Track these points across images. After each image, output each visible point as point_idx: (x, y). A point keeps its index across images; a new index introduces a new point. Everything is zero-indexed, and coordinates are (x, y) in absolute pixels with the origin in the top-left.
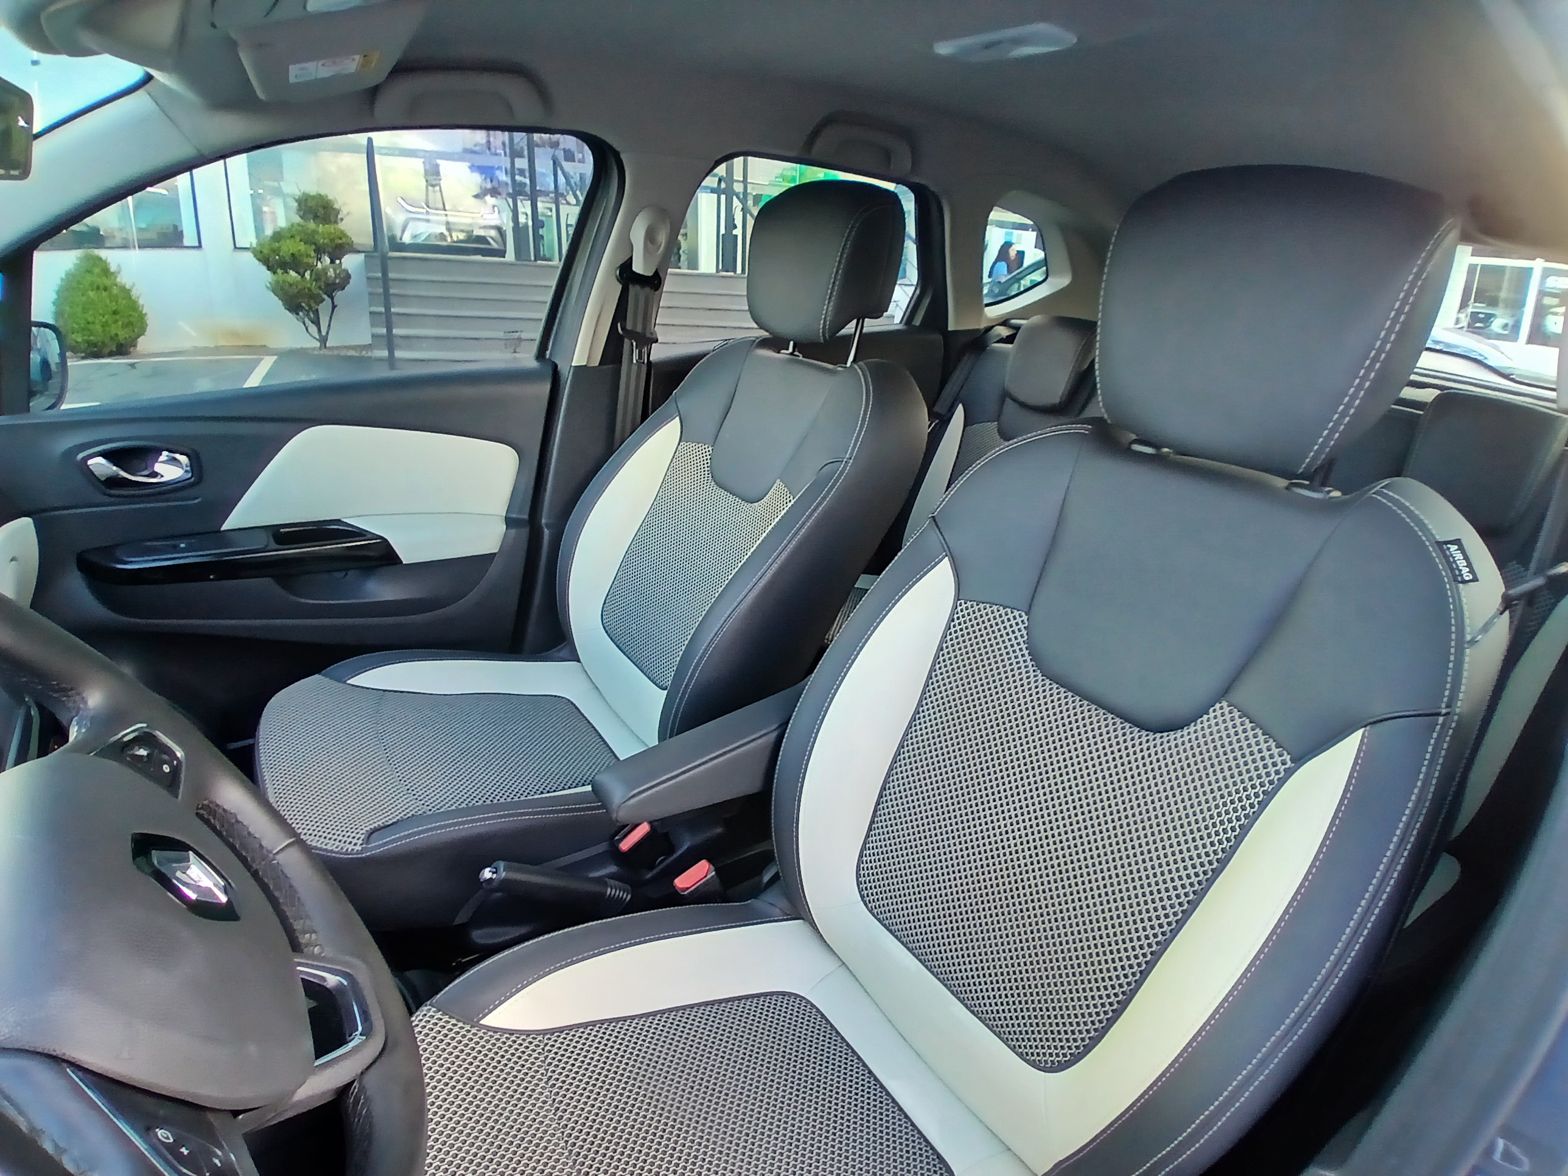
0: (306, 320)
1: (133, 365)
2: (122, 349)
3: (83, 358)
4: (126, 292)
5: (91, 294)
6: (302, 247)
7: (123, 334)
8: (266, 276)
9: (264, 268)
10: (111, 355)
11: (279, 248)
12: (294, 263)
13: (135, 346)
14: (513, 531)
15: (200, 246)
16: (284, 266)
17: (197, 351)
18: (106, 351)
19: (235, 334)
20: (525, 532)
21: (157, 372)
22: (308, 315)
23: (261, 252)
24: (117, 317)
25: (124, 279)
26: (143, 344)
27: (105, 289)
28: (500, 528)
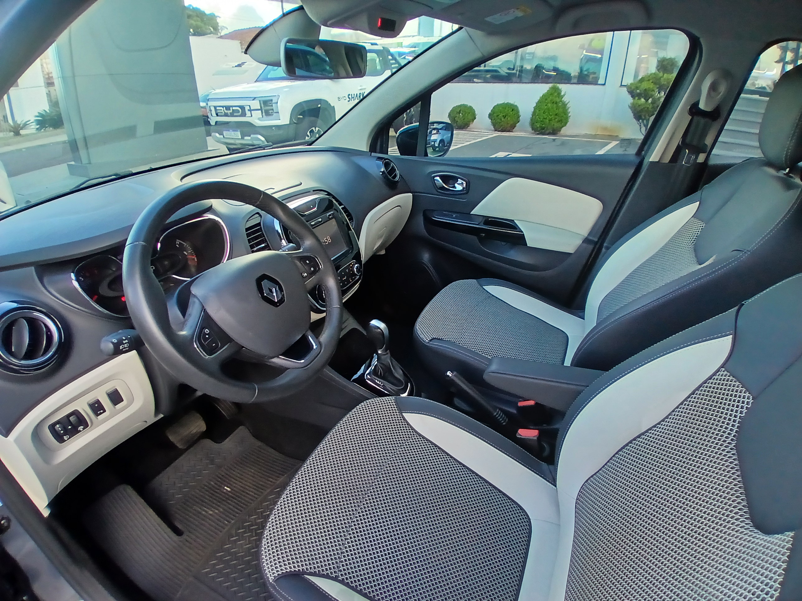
0: (642, 124)
1: (554, 140)
2: (554, 132)
3: (538, 134)
4: (565, 105)
5: (549, 105)
6: (651, 86)
7: (556, 125)
8: (629, 100)
9: (630, 96)
10: (549, 134)
11: (640, 86)
12: (646, 95)
13: (560, 131)
14: (585, 245)
15: (604, 84)
16: (639, 96)
17: (586, 136)
18: (548, 132)
19: (605, 129)
20: (591, 247)
21: (563, 144)
22: (643, 122)
23: (631, 88)
24: (557, 117)
25: (565, 99)
26: (564, 131)
27: (556, 103)
28: (579, 242)
